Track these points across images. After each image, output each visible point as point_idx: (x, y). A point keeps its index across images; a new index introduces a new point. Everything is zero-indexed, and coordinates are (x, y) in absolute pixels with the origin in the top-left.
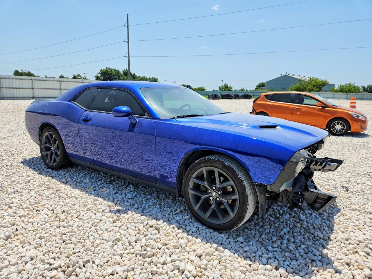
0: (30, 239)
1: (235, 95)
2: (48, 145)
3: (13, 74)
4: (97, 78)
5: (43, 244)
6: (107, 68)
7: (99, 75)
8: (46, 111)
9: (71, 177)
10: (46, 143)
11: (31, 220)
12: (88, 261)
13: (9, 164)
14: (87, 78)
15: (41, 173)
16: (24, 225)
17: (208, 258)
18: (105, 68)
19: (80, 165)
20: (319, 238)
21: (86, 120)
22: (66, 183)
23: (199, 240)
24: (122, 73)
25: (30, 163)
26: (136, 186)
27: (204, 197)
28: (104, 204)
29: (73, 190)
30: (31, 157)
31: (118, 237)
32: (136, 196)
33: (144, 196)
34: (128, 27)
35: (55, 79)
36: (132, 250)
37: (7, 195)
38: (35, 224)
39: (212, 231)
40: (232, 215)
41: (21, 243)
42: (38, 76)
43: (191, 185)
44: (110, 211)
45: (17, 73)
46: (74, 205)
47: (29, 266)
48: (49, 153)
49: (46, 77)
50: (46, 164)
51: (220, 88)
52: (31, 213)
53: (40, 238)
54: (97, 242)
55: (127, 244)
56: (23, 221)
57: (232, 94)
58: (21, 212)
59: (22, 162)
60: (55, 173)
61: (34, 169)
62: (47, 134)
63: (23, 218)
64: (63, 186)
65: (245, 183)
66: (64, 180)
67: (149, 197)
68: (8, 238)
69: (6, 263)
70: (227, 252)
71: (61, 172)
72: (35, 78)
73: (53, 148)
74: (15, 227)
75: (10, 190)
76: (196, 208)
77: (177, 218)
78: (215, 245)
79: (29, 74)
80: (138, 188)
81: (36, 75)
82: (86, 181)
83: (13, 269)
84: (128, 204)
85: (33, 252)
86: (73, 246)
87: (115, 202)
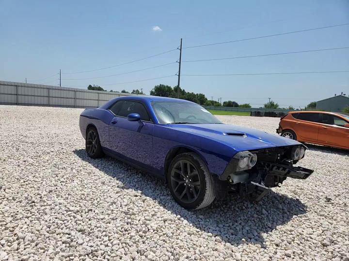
0: (63, 194)
1: (279, 114)
2: (91, 140)
3: (87, 89)
4: (152, 93)
5: (69, 198)
6: (160, 85)
7: (154, 91)
8: (92, 116)
9: (102, 164)
10: (90, 139)
11: (66, 185)
12: (91, 210)
13: (65, 151)
14: (144, 93)
15: (83, 160)
16: (61, 187)
17: (170, 222)
18: (159, 85)
19: (111, 157)
20: (267, 227)
21: (114, 123)
22: (97, 167)
23: (170, 212)
24: (173, 89)
25: (78, 153)
26: (143, 175)
27: (180, 183)
28: (115, 182)
29: (100, 172)
30: (81, 149)
31: (115, 201)
32: (141, 181)
33: (146, 182)
34: (181, 50)
35: (118, 93)
36: (121, 210)
37: (57, 170)
38: (68, 187)
39: (183, 208)
40: (196, 197)
41: (57, 195)
42: (106, 91)
43: (173, 173)
44: (118, 187)
45: (90, 88)
46: (96, 180)
47: (57, 207)
48: (91, 146)
49: (112, 91)
50: (88, 154)
51: (266, 106)
52: (68, 181)
53: (69, 195)
54: (101, 202)
55: (120, 206)
56: (62, 185)
57: (277, 112)
58: (62, 180)
59: (74, 151)
60: (93, 160)
61: (79, 157)
62: (91, 132)
63: (62, 183)
64: (95, 168)
65: (205, 173)
66: (96, 165)
67: (149, 183)
68: (51, 191)
69: (45, 204)
70: (185, 222)
71: (97, 160)
72: (103, 92)
73: (93, 143)
74: (56, 187)
75: (60, 167)
76: (175, 191)
77: (161, 198)
78: (179, 216)
79: (100, 89)
80: (145, 176)
81: (105, 90)
82: (111, 167)
83: (48, 207)
84: (132, 185)
85: (62, 201)
86: (86, 201)
87: (124, 182)
